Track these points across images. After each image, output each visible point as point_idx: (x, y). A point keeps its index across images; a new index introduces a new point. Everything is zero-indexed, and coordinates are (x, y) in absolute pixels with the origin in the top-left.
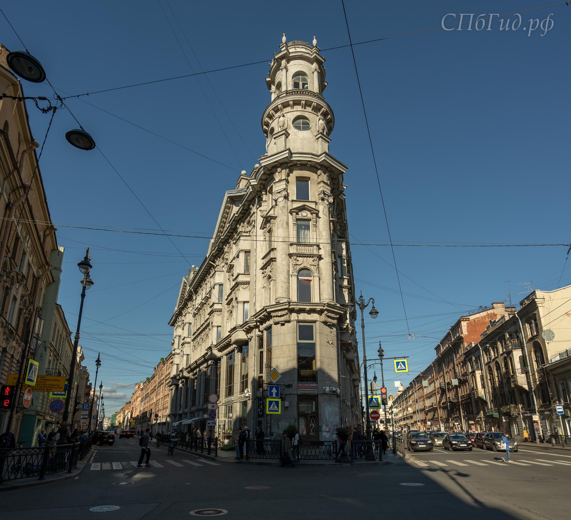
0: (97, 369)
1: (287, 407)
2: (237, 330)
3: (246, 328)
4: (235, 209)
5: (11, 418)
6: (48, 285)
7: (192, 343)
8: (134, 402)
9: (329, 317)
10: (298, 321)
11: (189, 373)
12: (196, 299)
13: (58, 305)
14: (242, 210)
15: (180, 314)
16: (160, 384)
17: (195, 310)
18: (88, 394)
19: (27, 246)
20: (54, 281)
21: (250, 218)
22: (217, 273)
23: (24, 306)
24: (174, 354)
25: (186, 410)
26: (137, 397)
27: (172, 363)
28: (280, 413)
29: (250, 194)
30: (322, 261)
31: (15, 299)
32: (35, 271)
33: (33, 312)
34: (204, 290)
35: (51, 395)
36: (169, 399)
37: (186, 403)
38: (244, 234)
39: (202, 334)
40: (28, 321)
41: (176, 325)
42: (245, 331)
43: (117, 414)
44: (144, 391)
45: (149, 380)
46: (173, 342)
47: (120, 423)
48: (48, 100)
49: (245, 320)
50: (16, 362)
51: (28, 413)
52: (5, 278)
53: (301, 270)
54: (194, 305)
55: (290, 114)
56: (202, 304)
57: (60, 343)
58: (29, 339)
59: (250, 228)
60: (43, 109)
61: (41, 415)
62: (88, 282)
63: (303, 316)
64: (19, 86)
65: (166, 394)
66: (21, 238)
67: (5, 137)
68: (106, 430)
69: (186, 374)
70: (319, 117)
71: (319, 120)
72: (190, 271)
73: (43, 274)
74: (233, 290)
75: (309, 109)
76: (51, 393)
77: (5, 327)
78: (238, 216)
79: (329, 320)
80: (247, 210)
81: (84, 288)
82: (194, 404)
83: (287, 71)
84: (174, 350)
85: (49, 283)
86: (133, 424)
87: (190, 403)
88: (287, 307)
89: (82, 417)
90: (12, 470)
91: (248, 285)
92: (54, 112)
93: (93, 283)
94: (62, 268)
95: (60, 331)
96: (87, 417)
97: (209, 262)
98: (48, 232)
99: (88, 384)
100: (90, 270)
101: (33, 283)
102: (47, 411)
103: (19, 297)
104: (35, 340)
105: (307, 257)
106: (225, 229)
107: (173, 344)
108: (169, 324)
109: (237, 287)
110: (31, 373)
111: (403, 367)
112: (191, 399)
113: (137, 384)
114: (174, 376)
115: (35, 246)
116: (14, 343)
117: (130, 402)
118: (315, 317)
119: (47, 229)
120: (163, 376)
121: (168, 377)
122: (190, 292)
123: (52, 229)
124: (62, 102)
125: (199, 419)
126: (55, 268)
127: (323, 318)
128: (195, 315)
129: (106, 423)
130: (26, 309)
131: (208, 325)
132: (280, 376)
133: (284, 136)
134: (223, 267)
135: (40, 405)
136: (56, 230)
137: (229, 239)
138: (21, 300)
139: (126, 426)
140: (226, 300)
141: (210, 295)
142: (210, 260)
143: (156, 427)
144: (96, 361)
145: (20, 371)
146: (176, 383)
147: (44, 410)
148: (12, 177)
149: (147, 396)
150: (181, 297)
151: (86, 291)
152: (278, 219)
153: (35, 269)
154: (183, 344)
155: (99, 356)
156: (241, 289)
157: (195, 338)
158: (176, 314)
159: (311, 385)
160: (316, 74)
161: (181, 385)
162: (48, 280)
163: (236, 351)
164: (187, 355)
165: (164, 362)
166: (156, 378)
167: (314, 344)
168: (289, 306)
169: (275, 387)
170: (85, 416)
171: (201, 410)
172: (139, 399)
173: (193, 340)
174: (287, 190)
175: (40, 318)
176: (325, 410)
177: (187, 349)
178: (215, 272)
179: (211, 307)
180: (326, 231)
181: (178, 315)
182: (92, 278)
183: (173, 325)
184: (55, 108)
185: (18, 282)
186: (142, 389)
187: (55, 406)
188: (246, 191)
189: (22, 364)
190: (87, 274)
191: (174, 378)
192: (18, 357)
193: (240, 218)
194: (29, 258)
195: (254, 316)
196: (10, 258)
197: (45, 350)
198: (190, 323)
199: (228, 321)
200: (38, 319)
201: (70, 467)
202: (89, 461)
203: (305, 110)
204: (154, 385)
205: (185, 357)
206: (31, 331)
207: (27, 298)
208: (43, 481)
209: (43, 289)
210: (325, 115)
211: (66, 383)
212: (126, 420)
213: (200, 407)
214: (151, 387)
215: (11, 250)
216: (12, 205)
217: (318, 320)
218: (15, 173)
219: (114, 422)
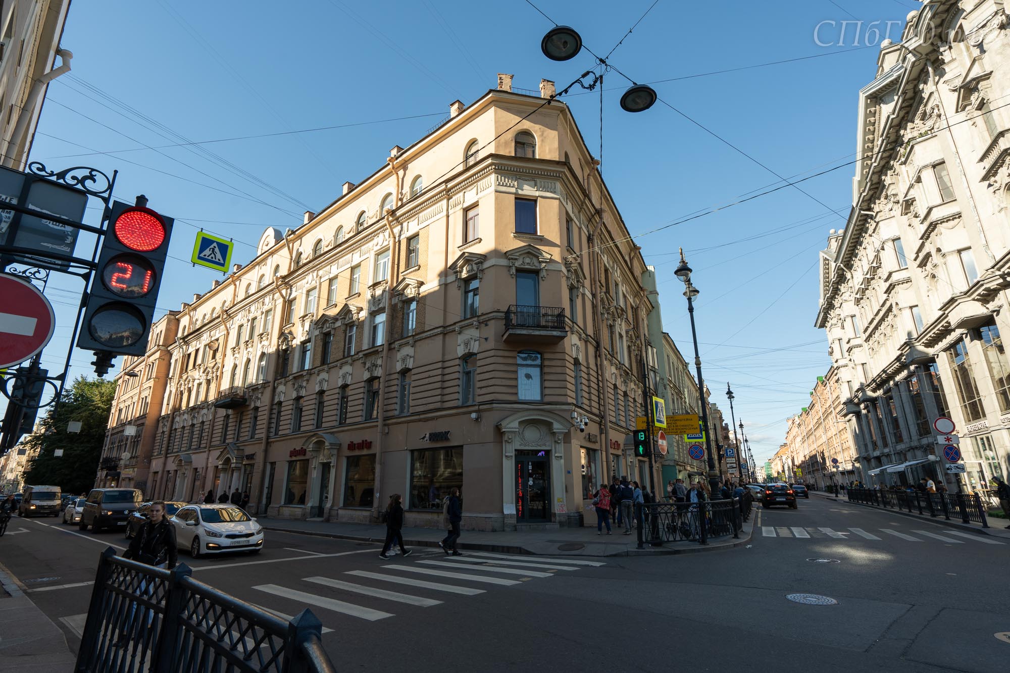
0: (731, 403)
2: (959, 301)
3: (979, 295)
4: (887, 110)
5: (651, 467)
6: (649, 313)
7: (865, 345)
8: (792, 443)
11: (875, 390)
12: (852, 277)
13: (665, 333)
14: (903, 102)
15: (830, 306)
16: (827, 414)
17: (857, 294)
18: (727, 438)
19: (617, 275)
20: (653, 308)
21: (925, 106)
22: (881, 223)
23: (632, 342)
24: (838, 368)
25: (886, 450)
26: (795, 437)
27: (837, 381)
29: (913, 66)
31: (621, 336)
32: (631, 301)
33: (641, 348)
34: (865, 260)
35: (686, 440)
36: (848, 436)
37: (884, 439)
38: (919, 140)
39: (883, 327)
40: (639, 358)
41: (828, 325)
42: (978, 300)
43: (772, 460)
44: (803, 427)
45: (807, 411)
46: (830, 350)
47: (778, 473)
48: (592, 72)
49: (972, 280)
50: (639, 406)
51: (667, 463)
52: (606, 315)
54: (851, 287)
56: (868, 282)
57: (679, 379)
58: (646, 373)
59: (929, 123)
60: (590, 85)
61: (680, 465)
62: (692, 293)
64: (567, 110)
65: (841, 429)
66: (610, 269)
67: (568, 167)
69: (868, 393)
72: (829, 239)
73: (640, 302)
74: (927, 239)
76: (686, 436)
77: (619, 369)
78: (898, 116)
80: (913, 98)
81: (689, 299)
82: (899, 439)
84: (837, 361)
85: (649, 310)
86: (799, 474)
87: (890, 439)
89: (728, 465)
90: (669, 530)
91: (958, 220)
92: (601, 83)
93: (698, 292)
94: (658, 289)
95: (675, 363)
96: (734, 465)
97: (860, 212)
98: (632, 254)
99: (724, 425)
100: (691, 275)
101: (633, 315)
102: (686, 460)
103: (624, 334)
104: (652, 374)
106: (876, 150)
107: (831, 353)
108: (815, 326)
109: (933, 230)
110: (658, 413)
112: (892, 431)
113: (788, 419)
114: (847, 399)
115: (624, 273)
116: (632, 386)
117: (785, 445)
119: (631, 250)
120: (829, 403)
121: (837, 403)
122: (838, 269)
123: (635, 248)
124: (606, 65)
125: (918, 464)
126: (651, 293)
128: (858, 301)
129: (760, 473)
130: (634, 345)
131: (890, 309)
134: (891, 210)
135: (677, 453)
136: (639, 248)
137: (888, 162)
138: (627, 336)
139: (790, 477)
140: (915, 260)
141: (879, 262)
142: (861, 209)
144: (727, 394)
145: (647, 415)
146: (854, 409)
147: (682, 459)
148: (585, 207)
149: (809, 435)
150: (824, 282)
151: (693, 304)
152: (997, 74)
153: (631, 299)
154: (850, 350)
155: (729, 386)
157: (870, 336)
158: (824, 309)
161: (864, 412)
162: (647, 307)
163: (967, 340)
164: (863, 364)
165: (823, 381)
166: (817, 407)
170: (732, 465)
171: (916, 448)
172: (799, 439)
173: (867, 340)
174: (1004, 11)
175: (651, 346)
177: (859, 355)
178: (878, 223)
179: (886, 280)
181: (828, 308)
182: (696, 285)
183: (823, 325)
184: (601, 77)
185: (619, 317)
186: (799, 425)
187: (694, 452)
188: (902, 67)
189: (646, 407)
190: (688, 281)
191: (849, 402)
192: (640, 400)
193: (903, 118)
194: (623, 288)
195: (993, 267)
196: (605, 293)
197: (665, 389)
198: (853, 316)
199: (929, 293)
200: (649, 347)
201: (735, 530)
202: (756, 523)
204: (817, 417)
205: (860, 368)
206: (645, 363)
207: (631, 333)
208: (707, 547)
209: (645, 319)
211: (701, 423)
212: (786, 469)
213: (915, 443)
214: (812, 420)
215: (604, 285)
216: (593, 235)
218: (587, 201)
219: (770, 472)
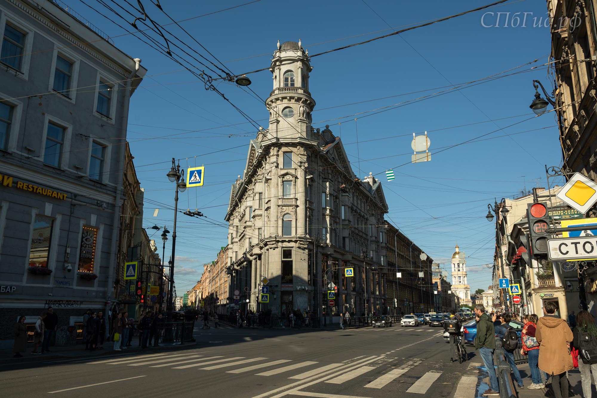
1: (276, 298)
2: (255, 247)
3: (259, 247)
7: (239, 242)
8: (204, 283)
9: (301, 244)
10: (282, 247)
11: (237, 266)
12: (241, 207)
16: (222, 270)
20: (140, 213)
26: (206, 279)
27: (228, 254)
28: (268, 302)
30: (298, 209)
36: (227, 285)
38: (258, 181)
39: (243, 239)
41: (230, 221)
43: (189, 293)
44: (211, 274)
45: (214, 264)
47: (192, 303)
49: (259, 240)
53: (285, 215)
54: (239, 212)
55: (281, 105)
59: (262, 177)
63: (286, 244)
65: (225, 280)
68: (179, 310)
69: (236, 267)
70: (300, 105)
71: (300, 107)
75: (293, 101)
79: (302, 246)
83: (280, 70)
88: (275, 239)
91: (261, 217)
97: (244, 185)
105: (289, 206)
108: (225, 219)
109: (254, 218)
111: (350, 273)
113: (205, 265)
114: (229, 267)
117: (200, 282)
118: (292, 244)
120: (223, 264)
121: (226, 266)
127: (297, 245)
128: (240, 221)
129: (178, 303)
131: (244, 236)
132: (269, 281)
133: (276, 123)
134: (252, 193)
136: (140, 183)
139: (198, 306)
141: (245, 212)
142: (245, 184)
143: (220, 308)
146: (230, 273)
149: (213, 278)
150: (231, 200)
152: (272, 181)
154: (233, 243)
156: (257, 219)
159: (289, 285)
160: (300, 70)
161: (234, 274)
164: (236, 252)
165: (223, 251)
166: (219, 263)
167: (292, 261)
168: (276, 239)
169: (266, 287)
172: (208, 280)
174: (277, 161)
176: (297, 300)
177: (236, 248)
179: (245, 223)
180: (302, 187)
183: (228, 221)
186: (210, 271)
191: (229, 269)
203: (290, 102)
204: (218, 270)
205: (234, 253)
210: (305, 102)
212: (198, 300)
214: (215, 271)
217: (294, 246)
219: (186, 302)
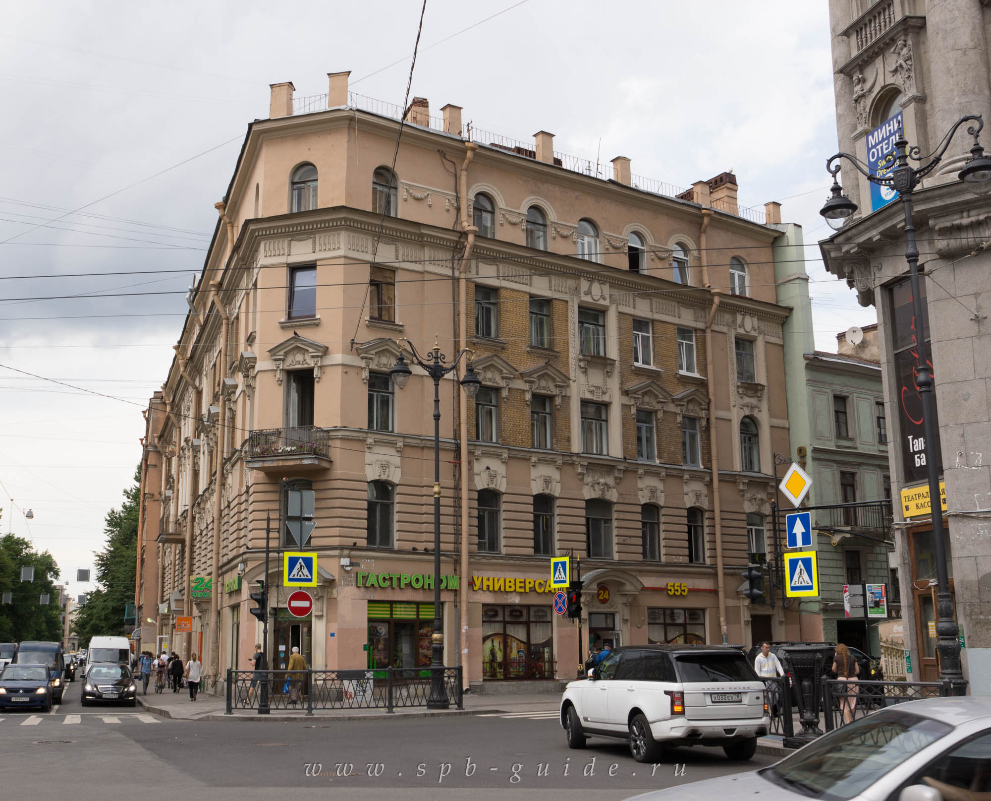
169: (800, 516)
